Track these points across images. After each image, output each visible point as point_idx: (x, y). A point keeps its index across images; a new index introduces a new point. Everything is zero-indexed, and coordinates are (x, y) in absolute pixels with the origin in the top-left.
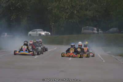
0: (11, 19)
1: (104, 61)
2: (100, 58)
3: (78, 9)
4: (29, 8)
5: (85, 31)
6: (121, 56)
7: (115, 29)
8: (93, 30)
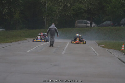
0: (3, 13)
1: (98, 55)
2: (94, 52)
3: (71, 2)
4: (22, 2)
5: (78, 24)
6: (115, 49)
7: (109, 22)
8: (87, 23)
